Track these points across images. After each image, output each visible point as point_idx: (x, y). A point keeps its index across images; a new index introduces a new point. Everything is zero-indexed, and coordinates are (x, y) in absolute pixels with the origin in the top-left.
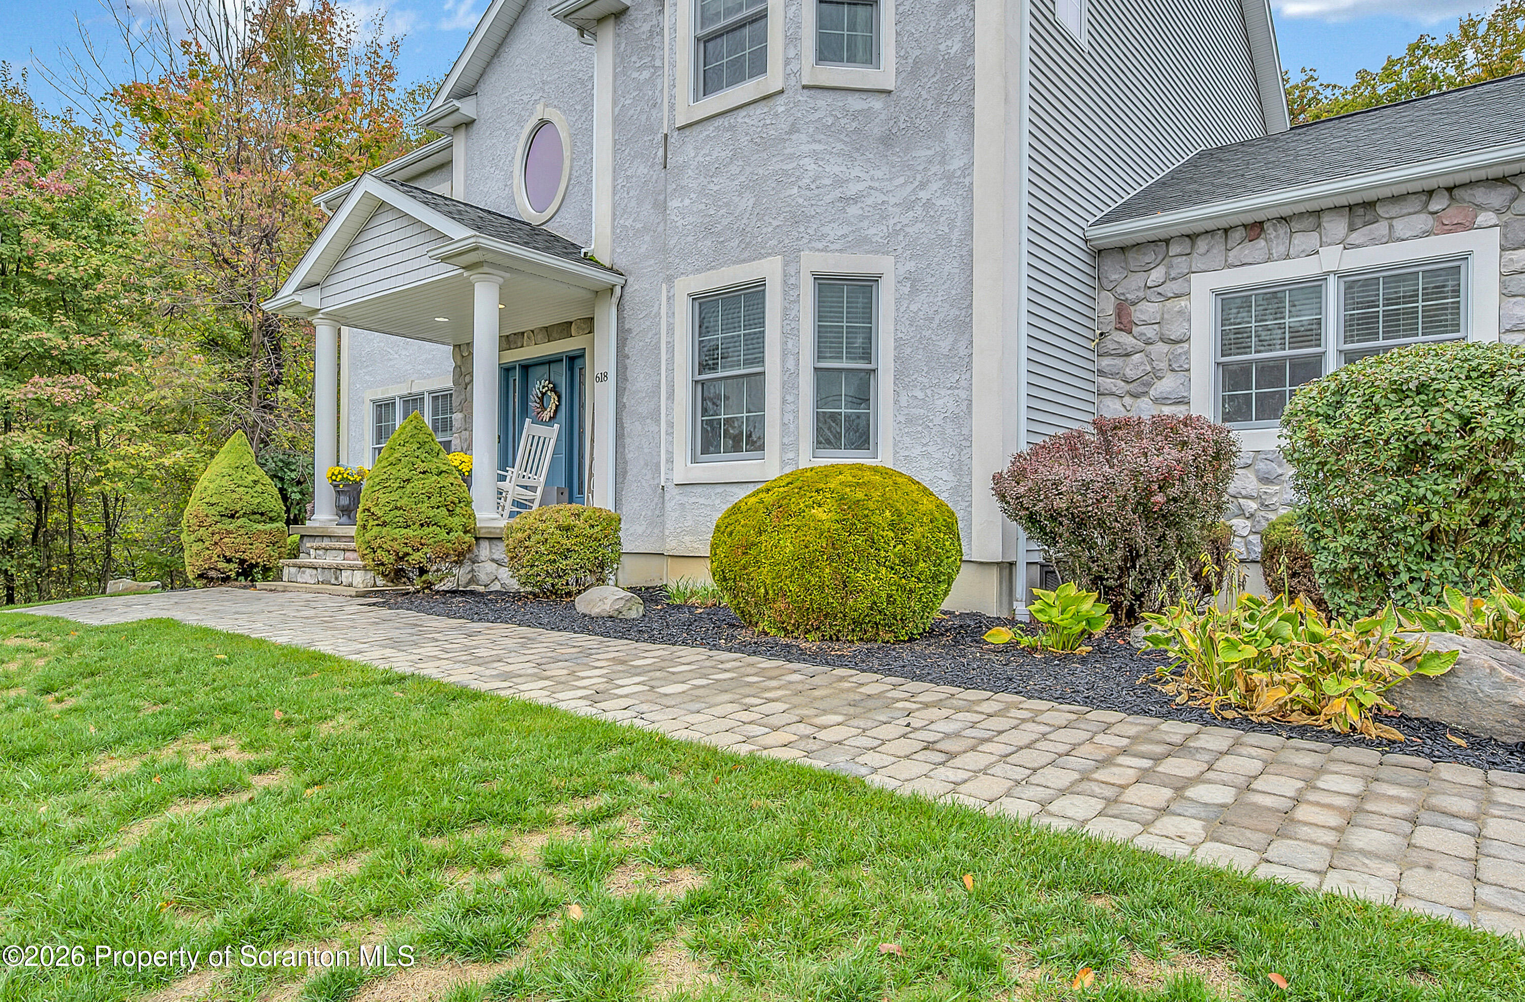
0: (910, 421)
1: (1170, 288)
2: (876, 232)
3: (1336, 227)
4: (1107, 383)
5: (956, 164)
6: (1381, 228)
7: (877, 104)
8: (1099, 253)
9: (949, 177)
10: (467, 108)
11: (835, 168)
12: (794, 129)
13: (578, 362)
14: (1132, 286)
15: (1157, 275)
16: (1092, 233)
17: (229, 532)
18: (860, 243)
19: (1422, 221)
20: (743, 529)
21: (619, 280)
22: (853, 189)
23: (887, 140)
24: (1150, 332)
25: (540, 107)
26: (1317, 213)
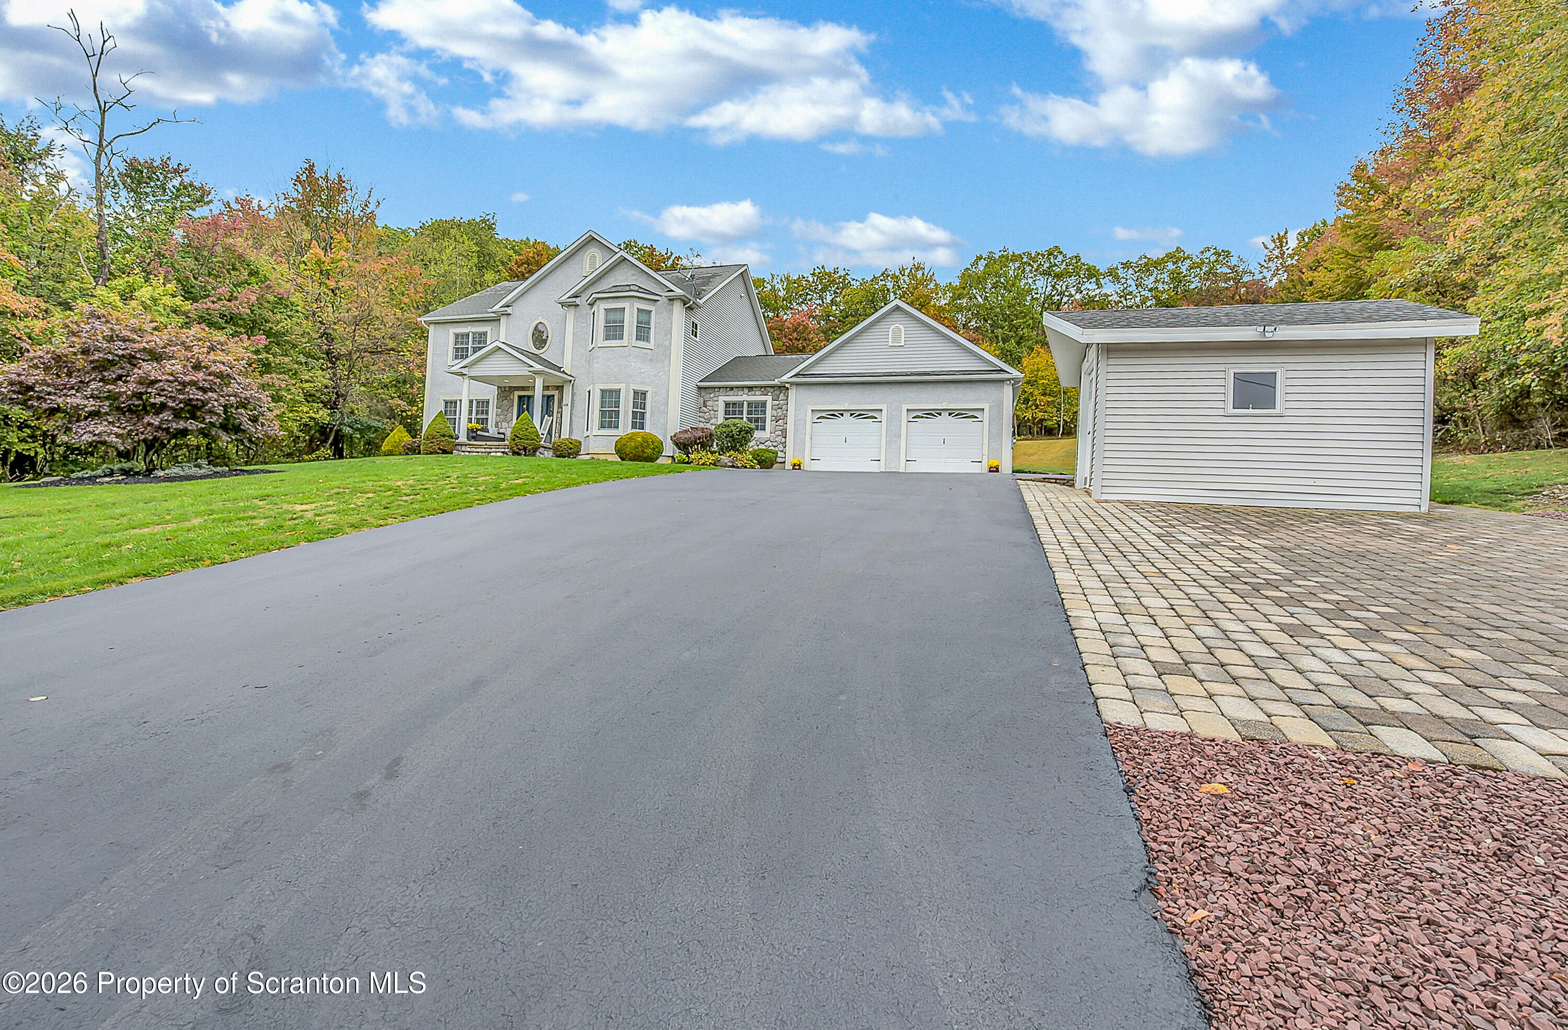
0: (654, 424)
1: (715, 399)
2: (648, 381)
3: (746, 391)
4: (701, 419)
5: (667, 369)
6: (753, 392)
7: (649, 351)
8: (700, 388)
9: (665, 372)
10: (509, 310)
11: (639, 365)
12: (629, 355)
13: (551, 398)
14: (707, 397)
15: (712, 395)
16: (698, 384)
17: (443, 441)
18: (643, 383)
19: (760, 393)
20: (623, 442)
21: (573, 379)
22: (643, 371)
23: (651, 360)
24: (710, 408)
25: (540, 318)
26: (743, 387)
